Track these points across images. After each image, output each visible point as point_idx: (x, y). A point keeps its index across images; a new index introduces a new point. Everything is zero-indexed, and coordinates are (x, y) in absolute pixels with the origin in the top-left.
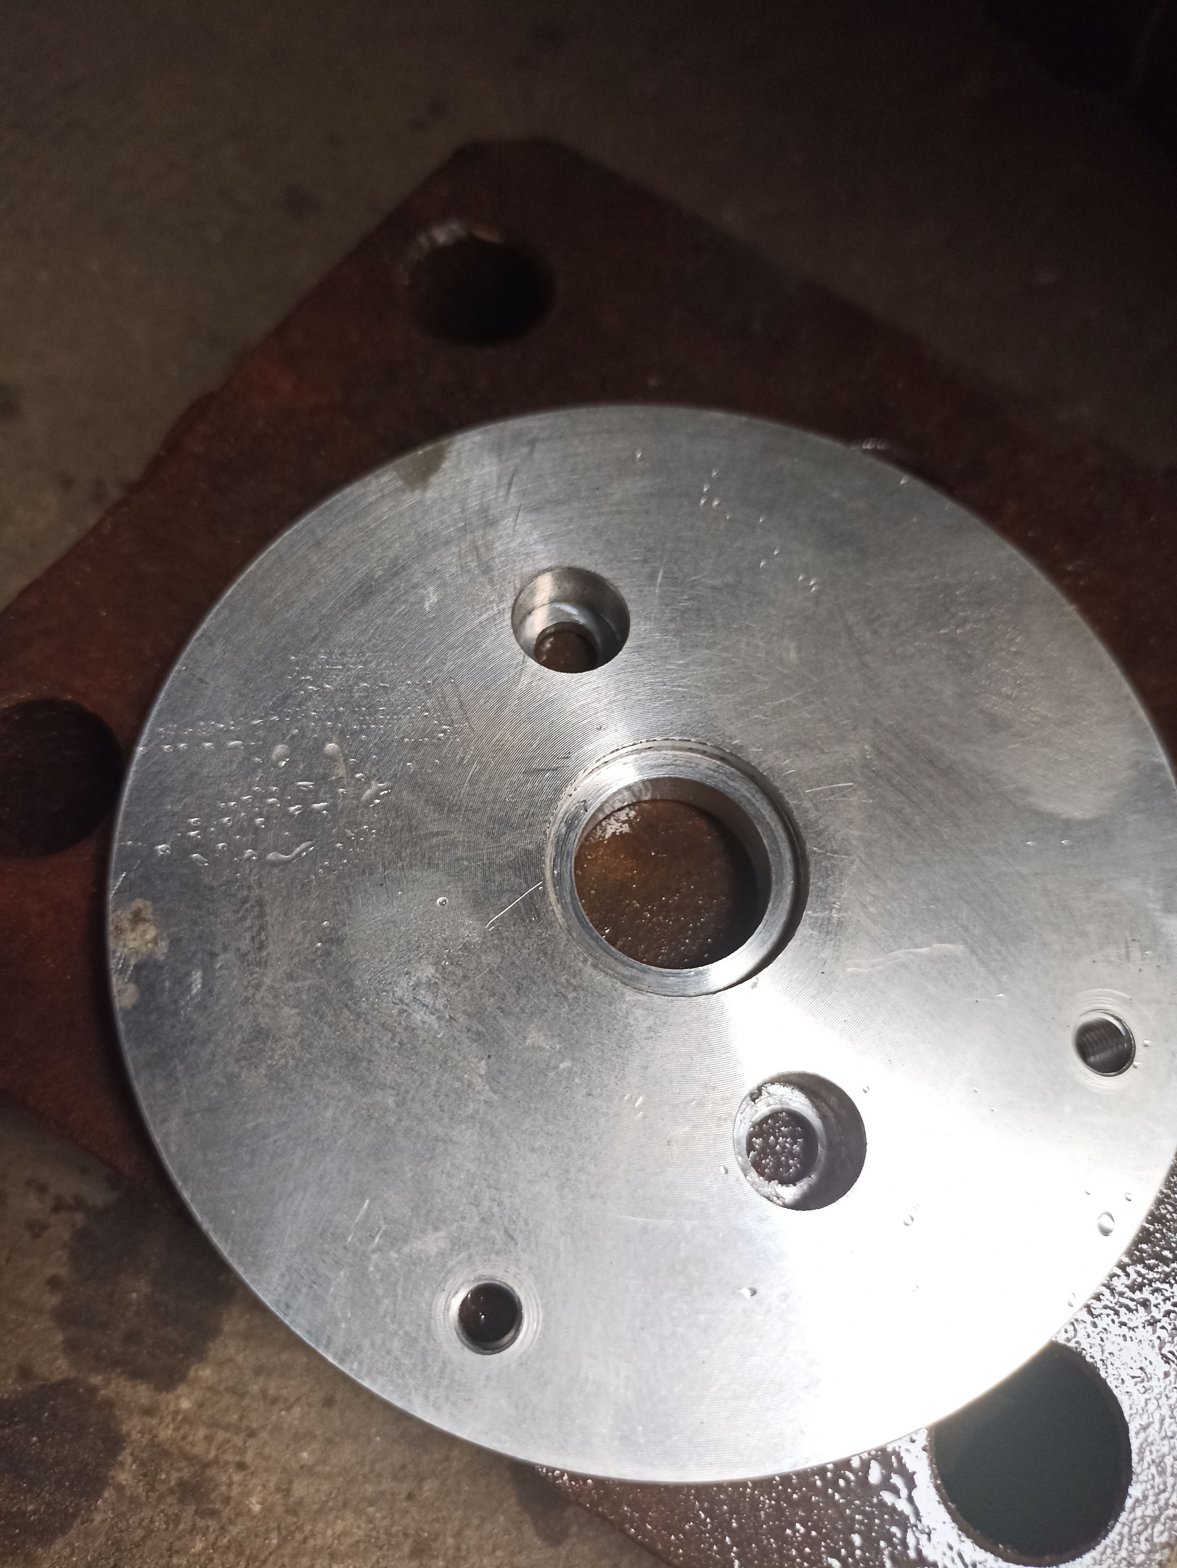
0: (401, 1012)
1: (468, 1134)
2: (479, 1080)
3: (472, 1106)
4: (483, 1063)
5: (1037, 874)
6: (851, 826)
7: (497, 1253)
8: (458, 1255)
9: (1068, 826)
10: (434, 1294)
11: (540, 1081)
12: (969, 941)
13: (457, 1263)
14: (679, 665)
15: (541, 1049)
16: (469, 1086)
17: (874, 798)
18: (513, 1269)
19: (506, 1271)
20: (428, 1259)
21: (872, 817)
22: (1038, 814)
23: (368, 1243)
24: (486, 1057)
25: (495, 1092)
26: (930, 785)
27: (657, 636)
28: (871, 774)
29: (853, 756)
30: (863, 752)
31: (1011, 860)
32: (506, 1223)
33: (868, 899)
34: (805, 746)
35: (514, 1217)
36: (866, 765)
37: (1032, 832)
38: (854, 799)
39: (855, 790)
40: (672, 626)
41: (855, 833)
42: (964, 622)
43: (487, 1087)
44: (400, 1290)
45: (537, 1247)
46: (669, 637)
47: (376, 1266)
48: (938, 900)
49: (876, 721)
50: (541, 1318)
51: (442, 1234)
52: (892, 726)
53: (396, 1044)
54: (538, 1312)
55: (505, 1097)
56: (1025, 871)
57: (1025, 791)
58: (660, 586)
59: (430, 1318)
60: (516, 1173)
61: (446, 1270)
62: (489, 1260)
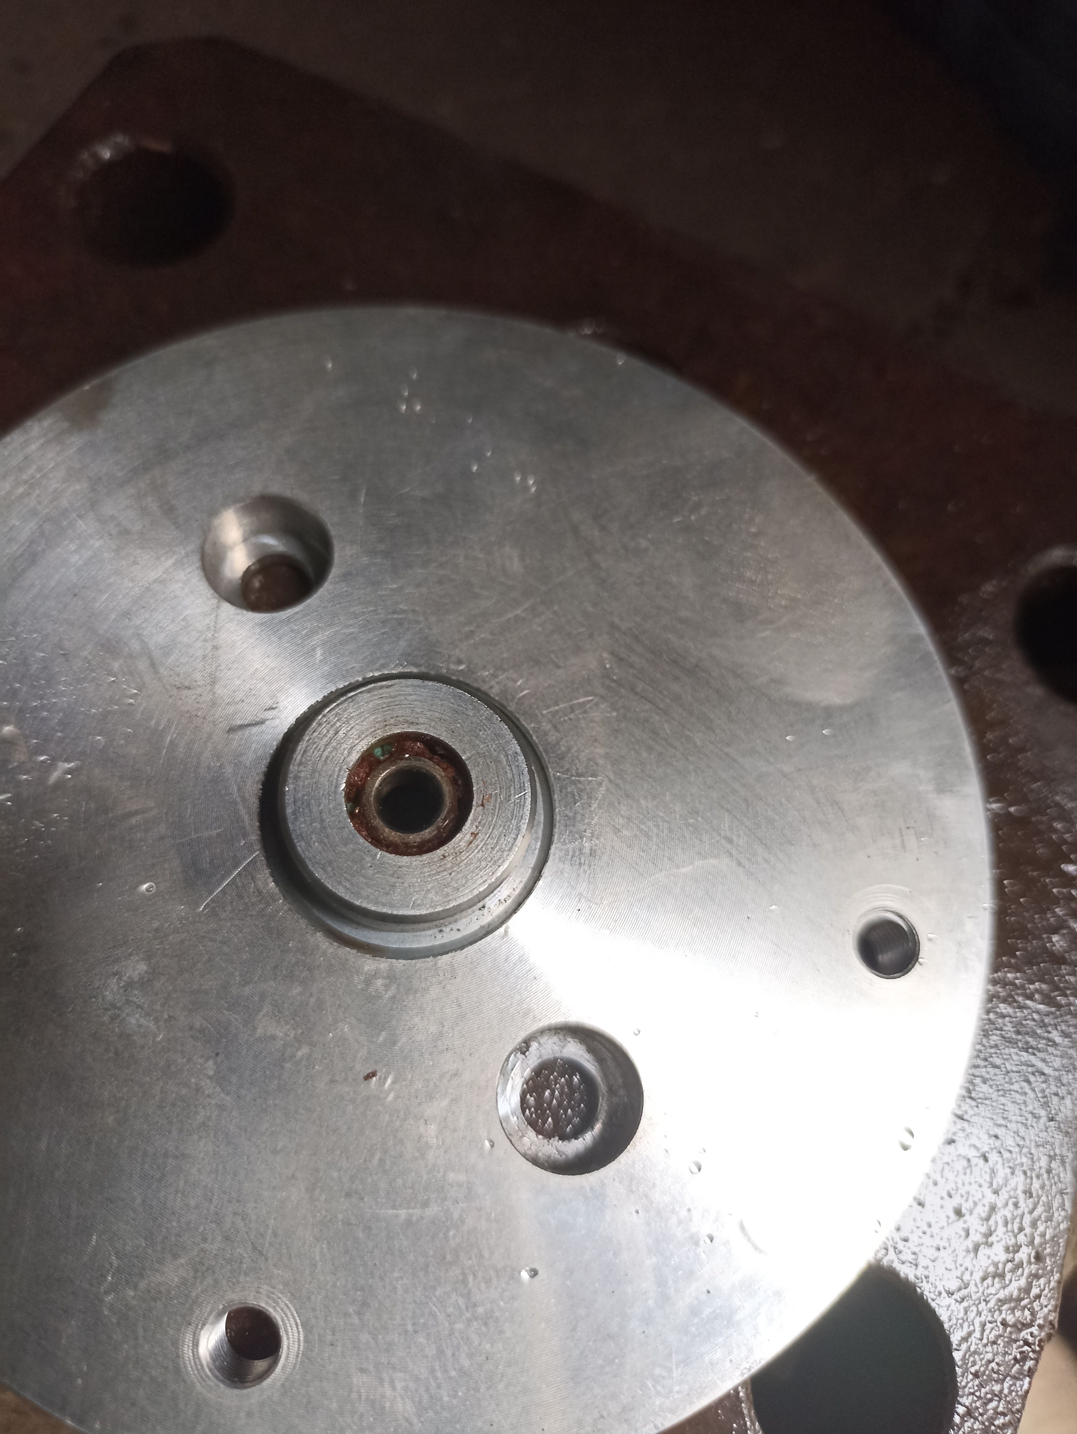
0: (113, 1018)
1: (202, 1144)
2: (208, 1081)
3: (203, 1113)
4: (210, 1063)
5: (800, 770)
6: (595, 744)
7: (246, 1274)
8: (201, 1283)
9: (828, 714)
10: (179, 1330)
11: (276, 1074)
12: (734, 853)
13: (202, 1292)
14: (392, 590)
15: (273, 1037)
16: (197, 1090)
17: (617, 710)
18: (265, 1288)
19: (258, 1292)
20: (169, 1292)
21: (617, 731)
22: (796, 704)
23: (100, 1284)
24: (213, 1055)
25: (228, 1094)
26: (676, 687)
27: (365, 560)
28: (613, 685)
29: (592, 667)
30: (601, 662)
31: (771, 759)
32: (252, 1237)
33: (621, 821)
34: (537, 662)
35: (262, 1230)
36: (606, 675)
37: (792, 726)
38: (596, 715)
39: (597, 704)
40: (381, 547)
41: (600, 751)
42: (697, 507)
43: (218, 1089)
44: (141, 1332)
45: (290, 1259)
46: (378, 560)
47: (111, 1308)
48: (697, 813)
49: (613, 626)
50: (302, 1338)
51: (182, 1261)
52: (630, 629)
53: (111, 1055)
54: (299, 1332)
55: (239, 1097)
56: (786, 768)
57: (779, 682)
58: (365, 504)
59: (178, 1356)
60: (260, 1181)
61: (190, 1301)
62: (238, 1282)
